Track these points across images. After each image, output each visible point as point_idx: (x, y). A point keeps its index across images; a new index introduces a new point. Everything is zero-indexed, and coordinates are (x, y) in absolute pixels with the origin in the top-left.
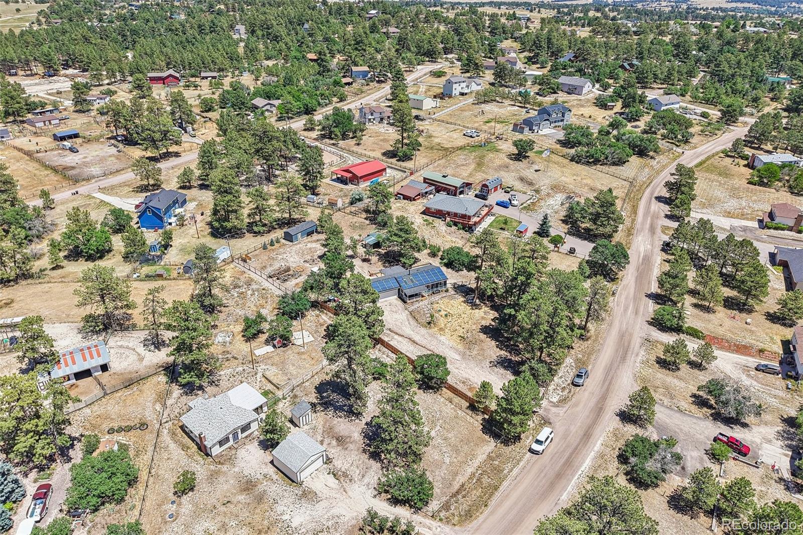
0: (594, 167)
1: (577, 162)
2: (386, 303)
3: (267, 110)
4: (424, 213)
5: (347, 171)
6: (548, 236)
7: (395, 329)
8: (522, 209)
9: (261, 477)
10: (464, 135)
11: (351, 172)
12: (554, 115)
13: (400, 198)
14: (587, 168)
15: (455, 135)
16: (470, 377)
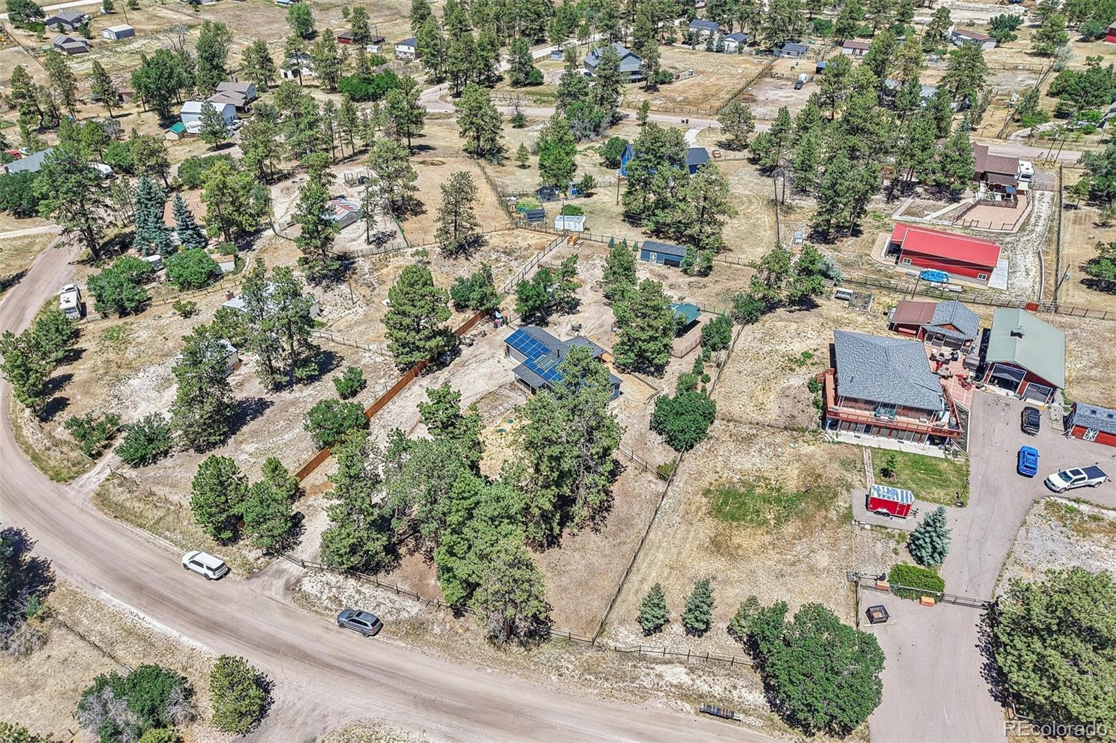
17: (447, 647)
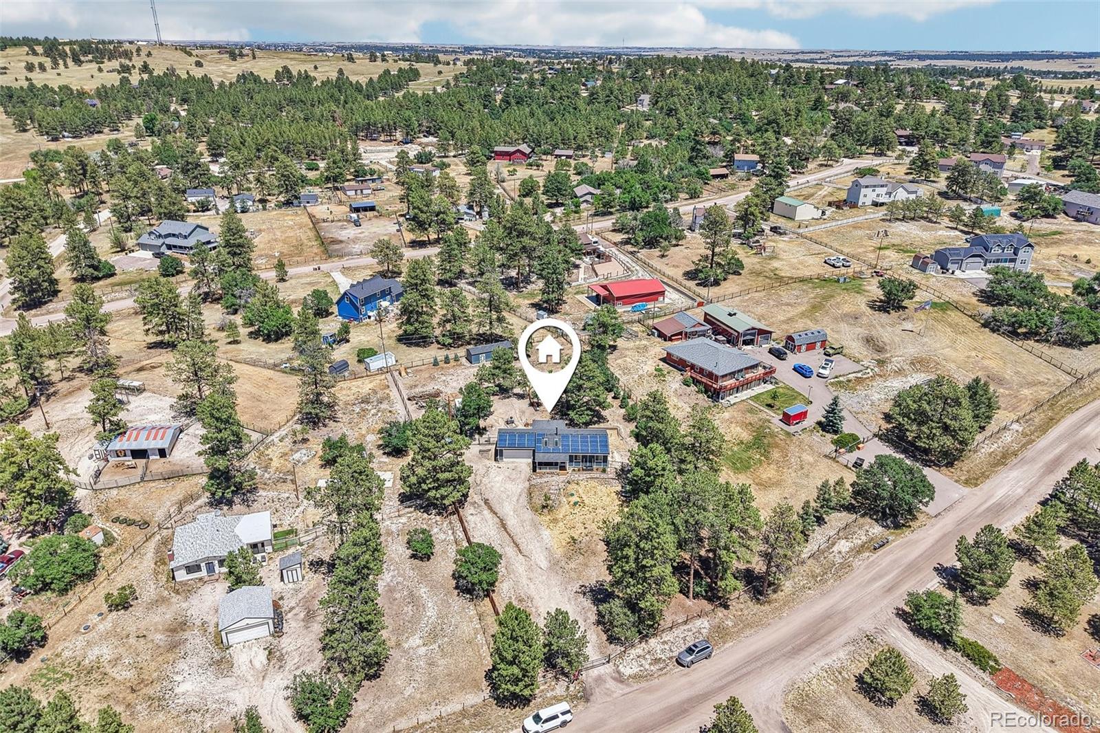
0: (1020, 343)
1: (993, 330)
2: (510, 465)
3: (586, 201)
4: (663, 360)
5: (605, 287)
6: (836, 432)
7: (493, 503)
8: (832, 384)
9: (198, 622)
10: (825, 262)
11: (608, 290)
12: (996, 251)
13: (653, 334)
14: (1005, 341)
15: (811, 260)
16: (537, 597)
17: (746, 625)
